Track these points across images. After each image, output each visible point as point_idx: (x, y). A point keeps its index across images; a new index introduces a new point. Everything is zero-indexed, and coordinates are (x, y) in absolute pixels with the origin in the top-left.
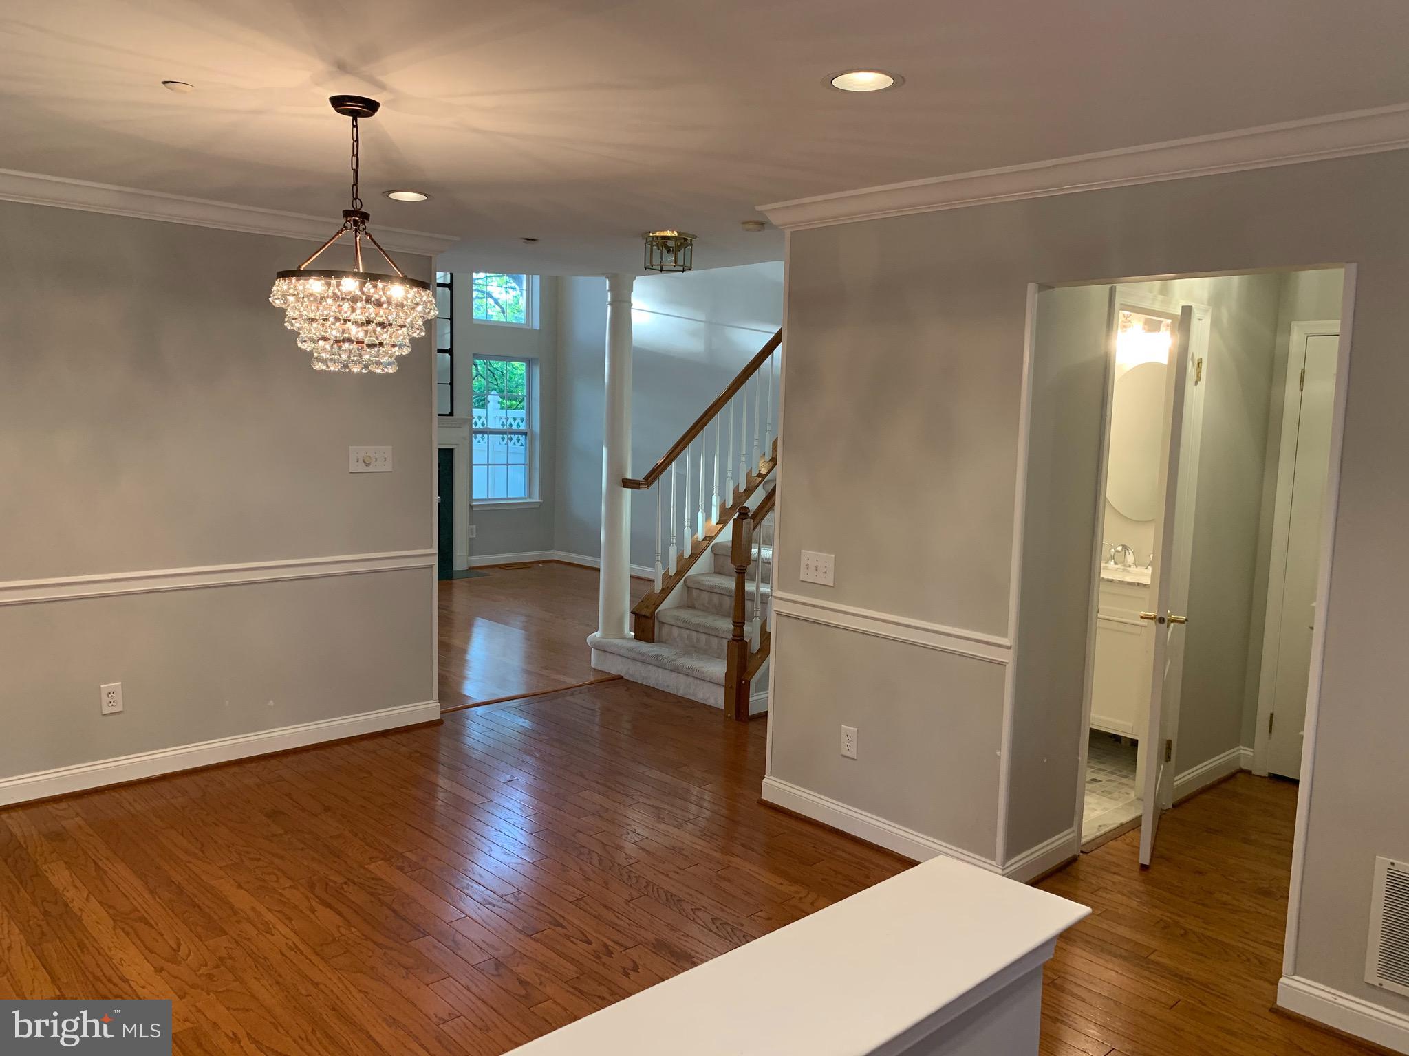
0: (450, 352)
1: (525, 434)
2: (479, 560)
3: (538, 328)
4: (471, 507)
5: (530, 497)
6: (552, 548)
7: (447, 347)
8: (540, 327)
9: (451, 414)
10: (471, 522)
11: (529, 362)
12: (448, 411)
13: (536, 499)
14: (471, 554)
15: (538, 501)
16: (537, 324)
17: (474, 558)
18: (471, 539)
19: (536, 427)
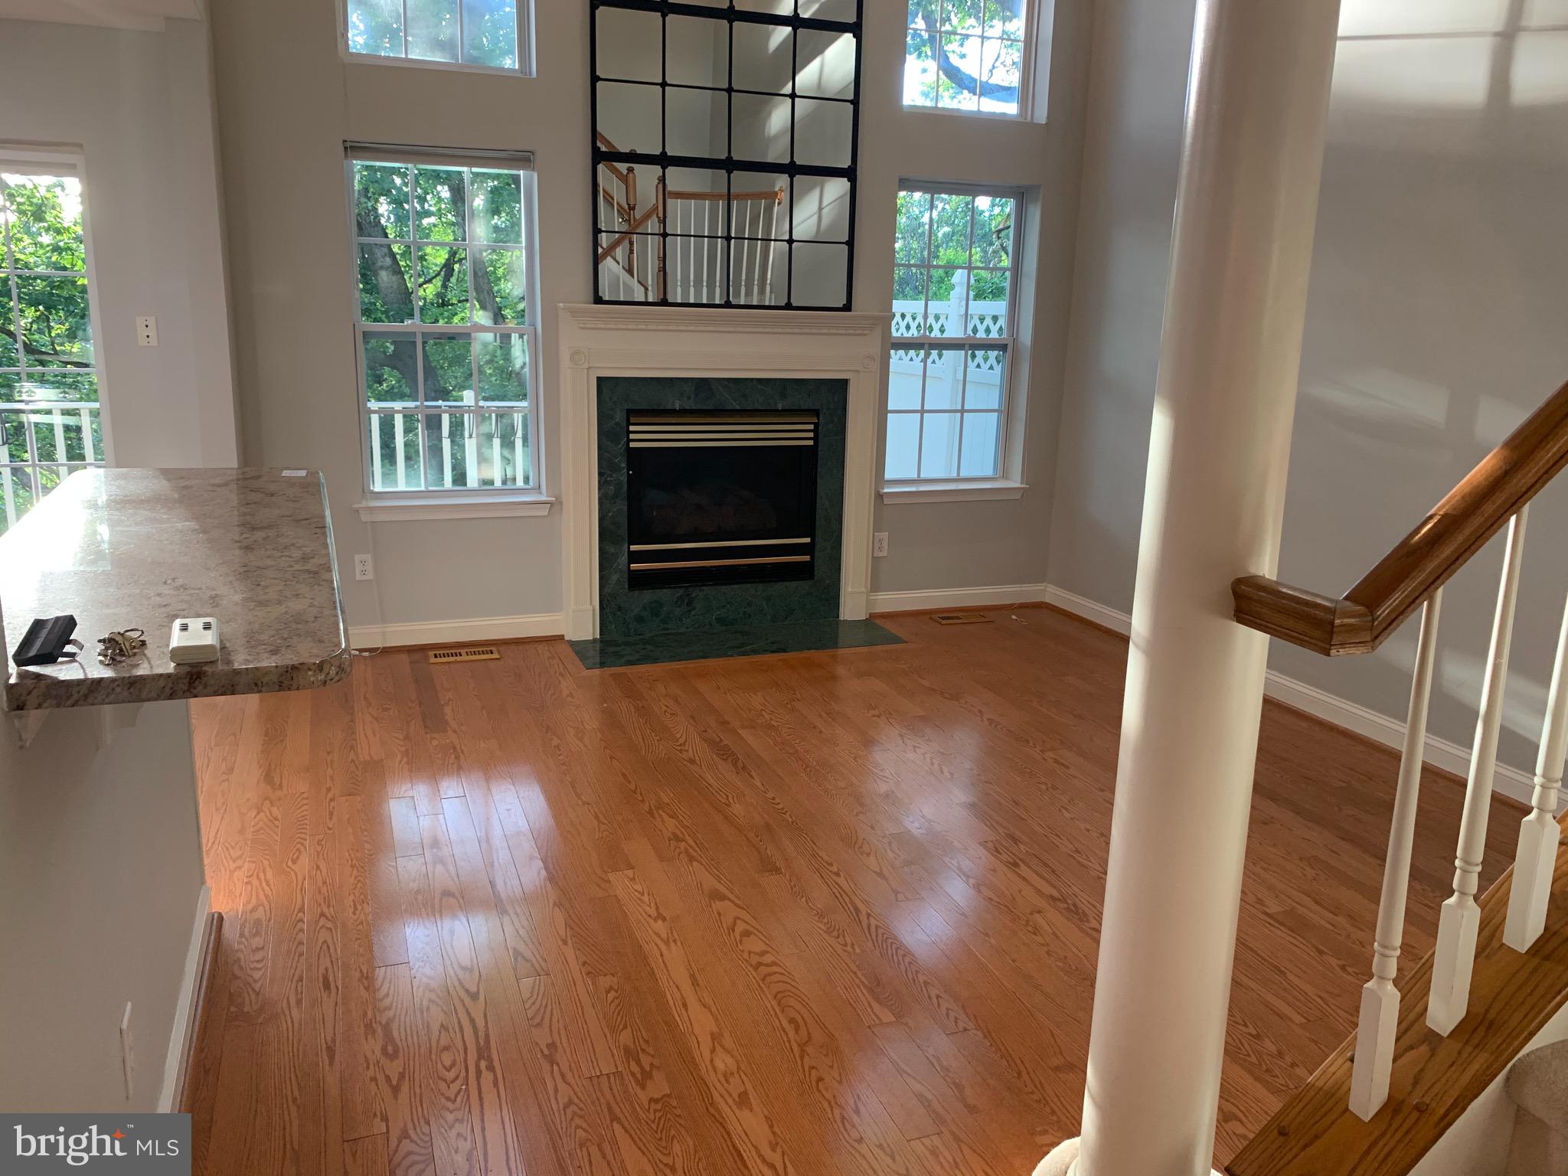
0: (850, 174)
1: (1003, 347)
2: (890, 601)
3: (1043, 121)
4: (880, 497)
5: (1005, 476)
6: (1040, 578)
7: (846, 163)
8: (1048, 117)
9: (847, 308)
10: (878, 527)
11: (1022, 195)
12: (841, 302)
13: (1015, 482)
14: (875, 587)
15: (1018, 485)
16: (1041, 115)
17: (882, 596)
18: (876, 560)
19: (1026, 336)
